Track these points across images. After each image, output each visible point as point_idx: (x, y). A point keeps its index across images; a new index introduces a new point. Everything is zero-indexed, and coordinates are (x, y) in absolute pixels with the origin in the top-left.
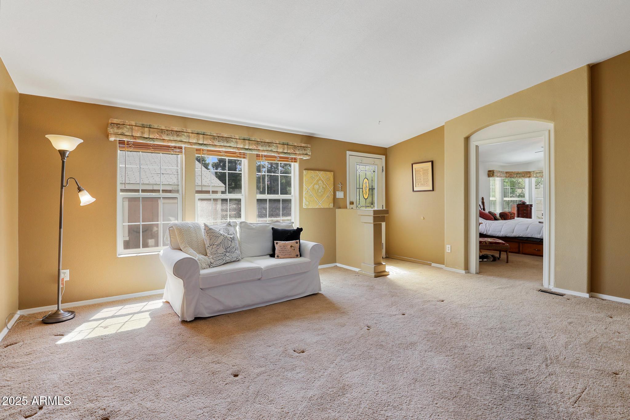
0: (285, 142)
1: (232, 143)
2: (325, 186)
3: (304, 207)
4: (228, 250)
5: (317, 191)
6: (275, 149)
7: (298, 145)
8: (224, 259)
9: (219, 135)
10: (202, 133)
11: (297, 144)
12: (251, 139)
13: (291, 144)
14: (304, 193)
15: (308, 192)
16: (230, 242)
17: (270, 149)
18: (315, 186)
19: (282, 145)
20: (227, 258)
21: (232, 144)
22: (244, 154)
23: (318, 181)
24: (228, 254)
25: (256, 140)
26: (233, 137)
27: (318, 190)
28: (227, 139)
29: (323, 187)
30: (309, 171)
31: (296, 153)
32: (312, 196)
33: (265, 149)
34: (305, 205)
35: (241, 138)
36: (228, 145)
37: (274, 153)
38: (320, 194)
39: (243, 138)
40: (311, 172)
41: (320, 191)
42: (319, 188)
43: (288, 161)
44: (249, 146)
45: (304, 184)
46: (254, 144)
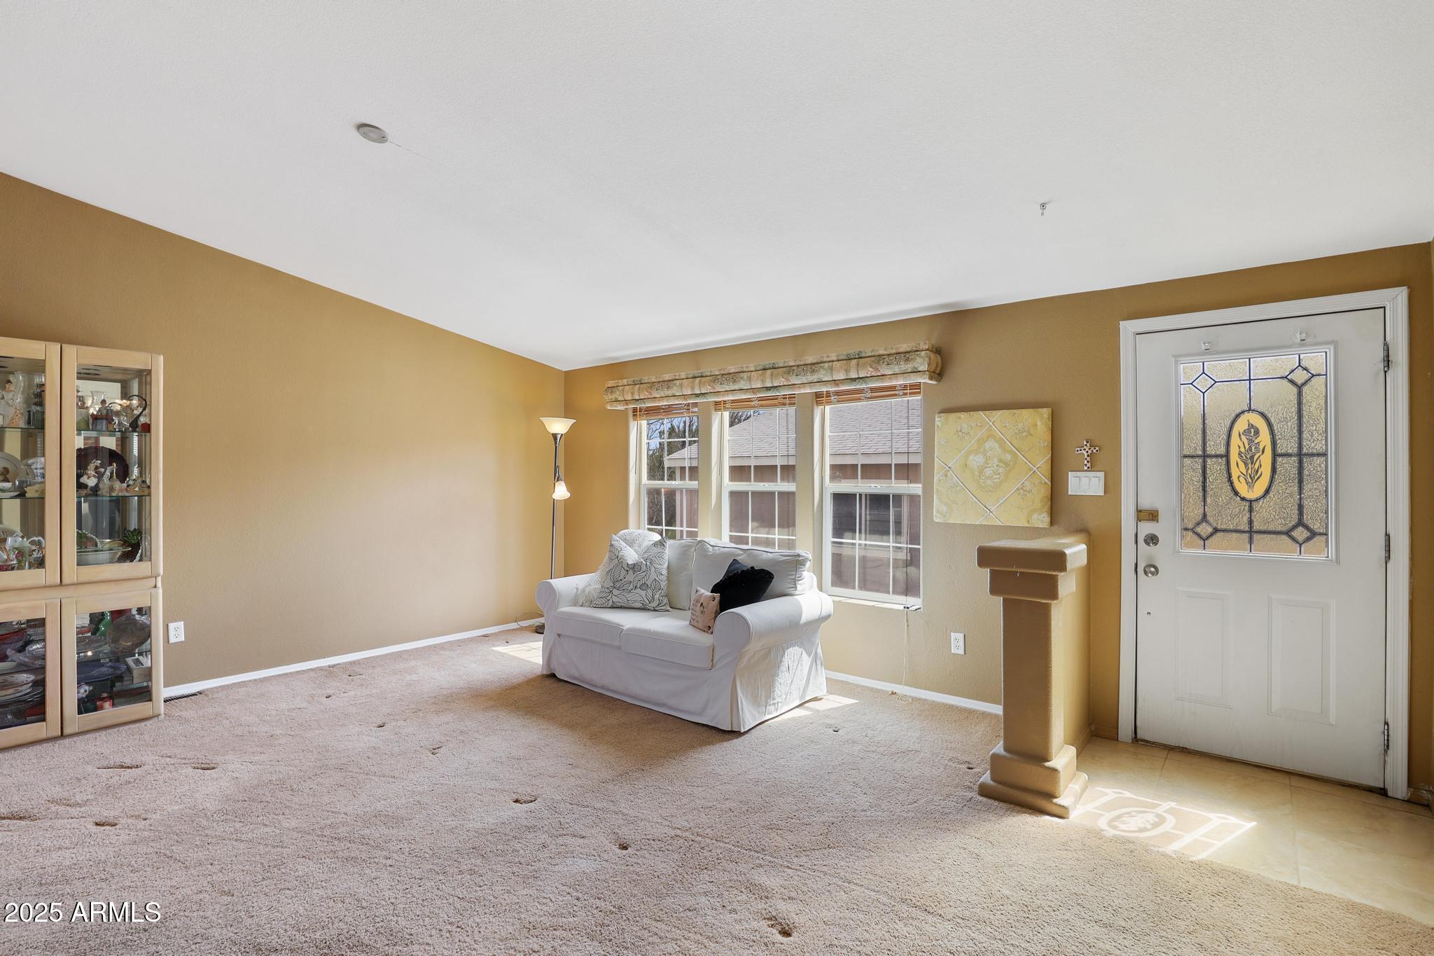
0: (852, 351)
1: (742, 382)
2: (1008, 457)
3: (935, 519)
4: (618, 585)
5: (977, 473)
6: (826, 375)
7: (888, 352)
8: (608, 598)
9: (722, 372)
10: (700, 375)
11: (886, 348)
12: (777, 366)
13: (867, 355)
14: (935, 479)
15: (946, 475)
16: (623, 573)
17: (815, 378)
18: (971, 457)
19: (844, 362)
20: (615, 599)
21: (742, 385)
22: (792, 397)
23: (981, 442)
24: (616, 592)
25: (786, 365)
26: (745, 370)
27: (981, 471)
28: (733, 377)
29: (1000, 461)
30: (953, 416)
31: (881, 373)
32: (958, 488)
33: (805, 381)
34: (938, 515)
35: (758, 369)
36: (736, 387)
37: (825, 385)
38: (989, 482)
39: (761, 367)
40: (960, 418)
41: (988, 472)
42: (986, 462)
43: (895, 395)
44: (772, 380)
45: (935, 454)
46: (781, 375)
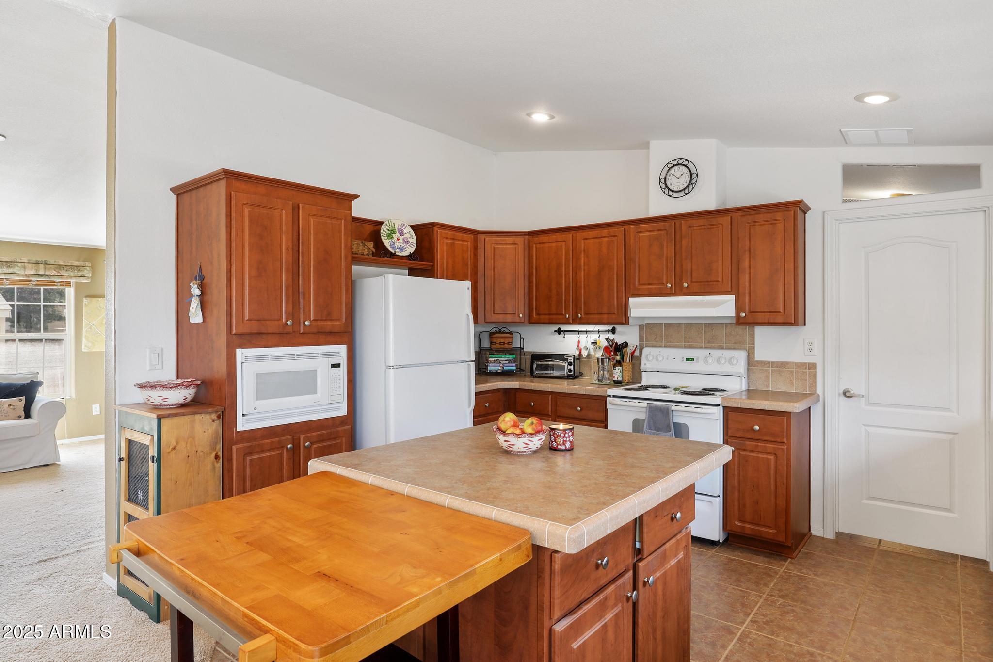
0: (41, 259)
3: (83, 350)
11: (64, 262)
13: (52, 263)
14: (84, 330)
19: (35, 265)
31: (62, 274)
32: (98, 334)
34: (86, 348)
40: (98, 301)
43: (55, 285)
45: (84, 318)
